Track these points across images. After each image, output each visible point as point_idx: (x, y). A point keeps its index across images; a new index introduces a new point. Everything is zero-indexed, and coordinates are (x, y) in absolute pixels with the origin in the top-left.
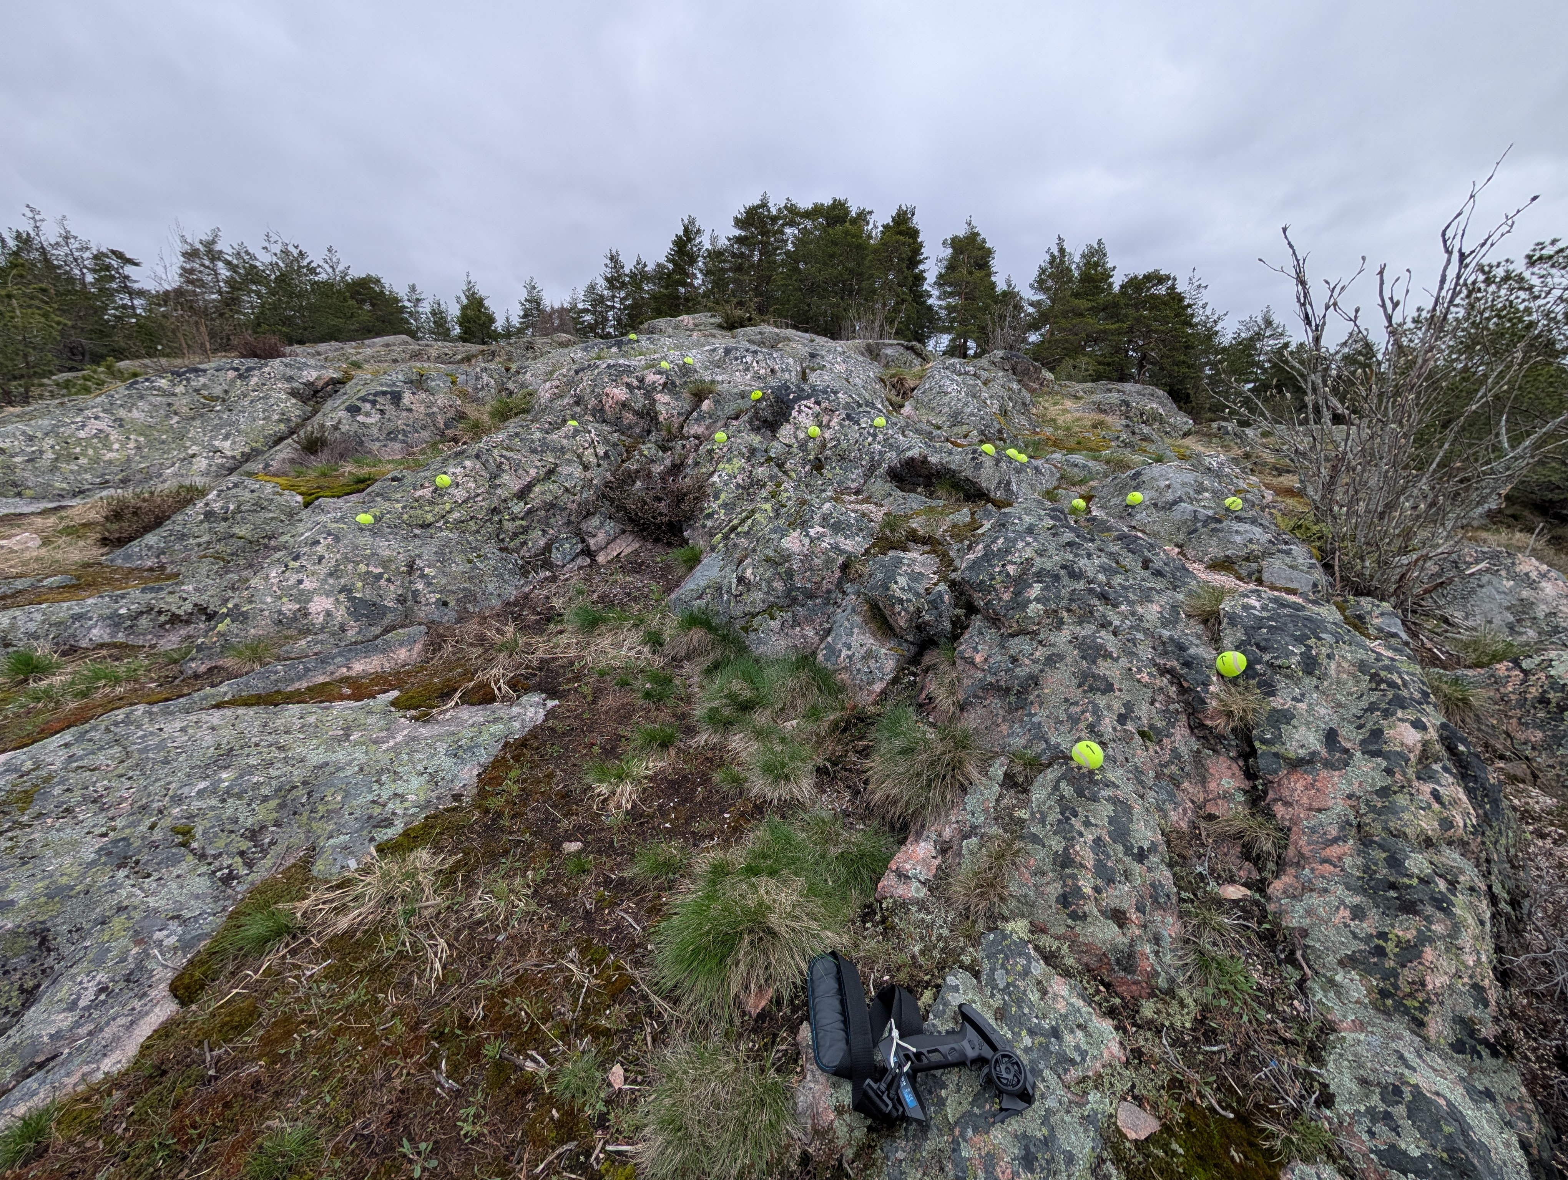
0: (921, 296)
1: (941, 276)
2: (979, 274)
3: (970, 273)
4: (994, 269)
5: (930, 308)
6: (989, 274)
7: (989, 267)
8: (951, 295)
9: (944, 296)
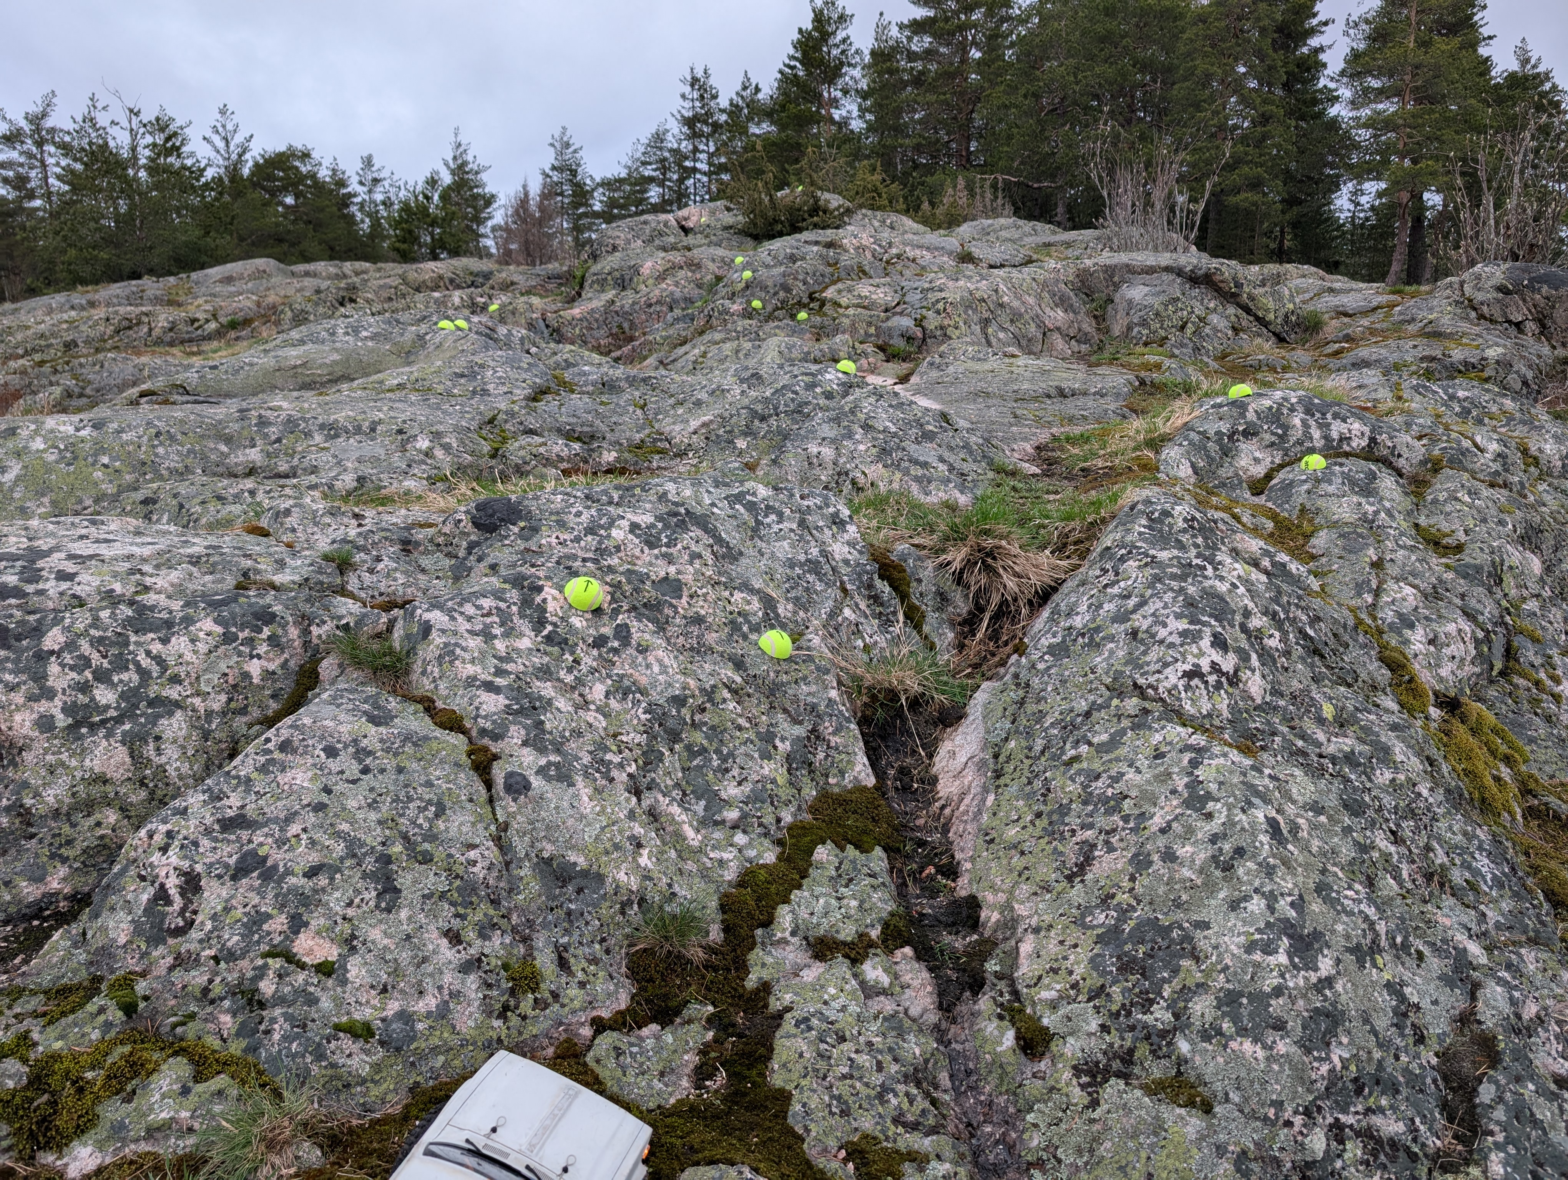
0: (1315, 102)
1: (1355, 57)
2: (1443, 45)
3: (1424, 44)
4: (1485, 32)
5: (1334, 123)
6: (1473, 44)
7: (1473, 27)
8: (1382, 94)
9: (1364, 97)
